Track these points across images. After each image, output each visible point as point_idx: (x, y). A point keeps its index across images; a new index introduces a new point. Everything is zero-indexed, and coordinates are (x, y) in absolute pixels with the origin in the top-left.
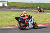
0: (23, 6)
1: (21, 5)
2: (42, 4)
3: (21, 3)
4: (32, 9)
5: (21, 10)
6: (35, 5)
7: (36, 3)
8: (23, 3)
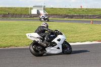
0: (68, 13)
1: (65, 13)
3: (65, 9)
4: (81, 17)
5: (65, 19)
6: (86, 12)
8: (67, 9)
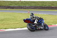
0: (10, 4)
2: (33, 3)
4: (20, 8)
6: (24, 4)
7: (25, 1)
